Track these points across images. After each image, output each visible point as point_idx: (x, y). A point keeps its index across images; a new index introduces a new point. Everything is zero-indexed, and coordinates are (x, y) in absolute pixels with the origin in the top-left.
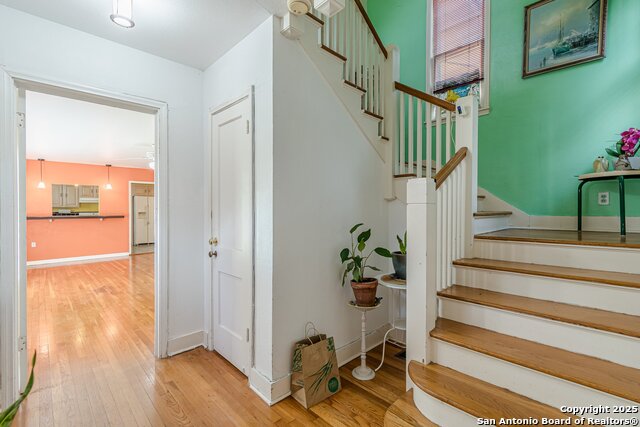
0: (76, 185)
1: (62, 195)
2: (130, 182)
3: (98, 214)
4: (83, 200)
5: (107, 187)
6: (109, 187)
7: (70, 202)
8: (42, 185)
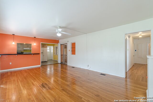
0: (25, 43)
1: (18, 47)
2: (41, 43)
3: (31, 53)
4: (25, 49)
5: (34, 44)
6: (35, 44)
7: (21, 49)
8: (14, 43)
